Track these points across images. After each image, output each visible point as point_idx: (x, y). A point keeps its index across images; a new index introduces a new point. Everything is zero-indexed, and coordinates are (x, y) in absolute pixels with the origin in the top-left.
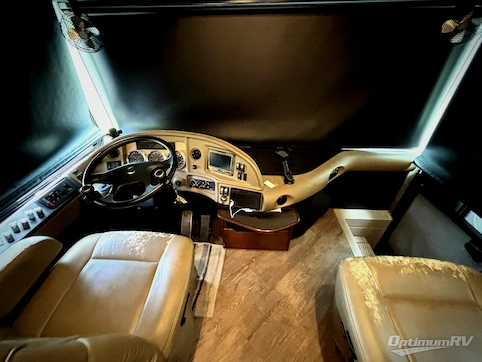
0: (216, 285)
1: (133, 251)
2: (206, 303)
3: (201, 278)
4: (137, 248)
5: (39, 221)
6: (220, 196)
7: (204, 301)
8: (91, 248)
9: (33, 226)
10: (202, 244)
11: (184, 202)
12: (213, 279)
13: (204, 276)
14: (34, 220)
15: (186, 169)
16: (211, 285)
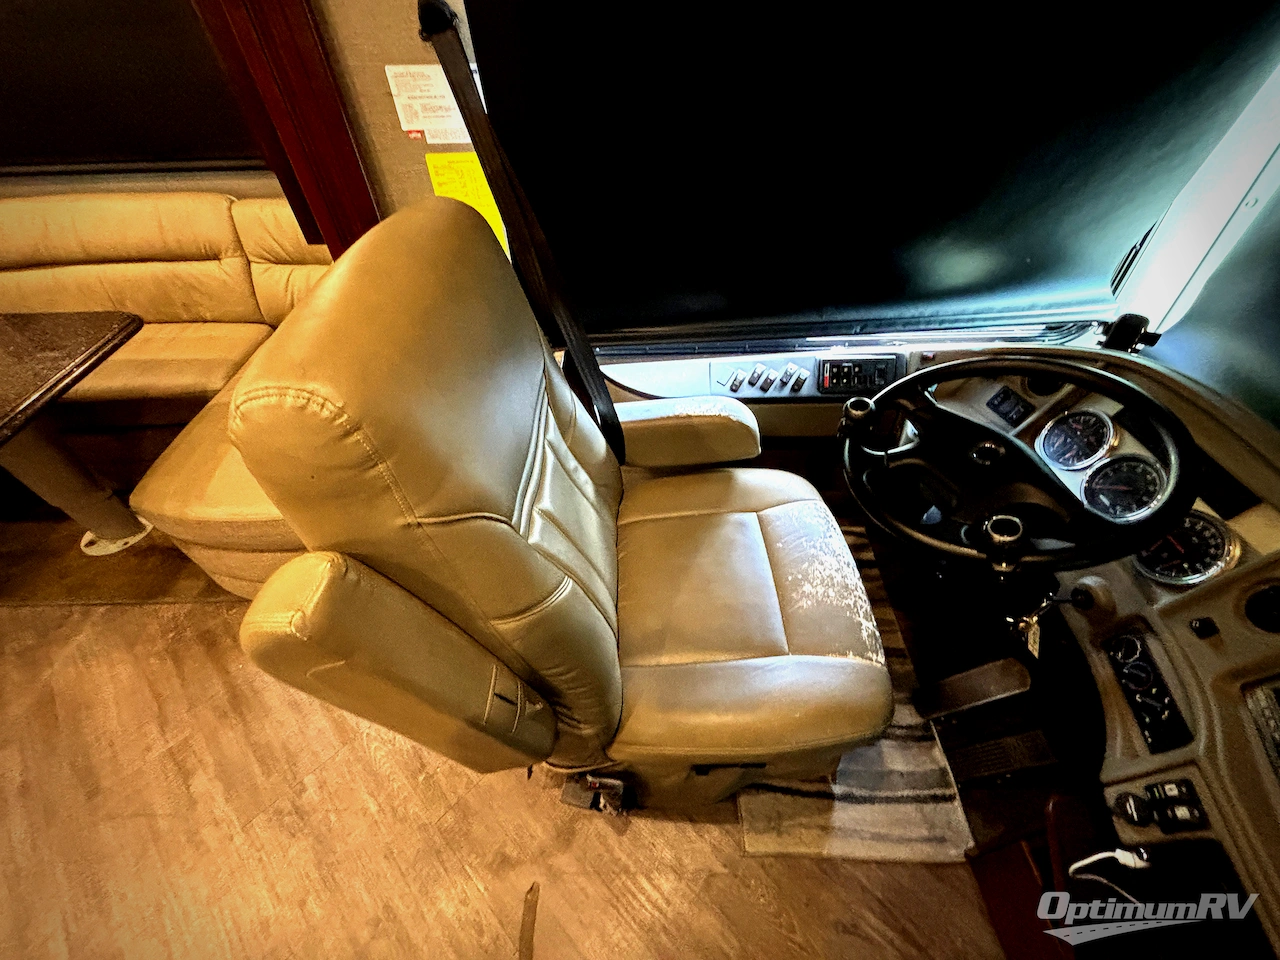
0: (835, 848)
1: (797, 584)
2: (774, 824)
3: (837, 789)
4: (807, 588)
5: (786, 392)
6: (1137, 788)
7: (780, 816)
8: (780, 497)
9: (772, 393)
10: (944, 762)
11: (1034, 648)
12: (848, 833)
13: (848, 798)
14: (784, 384)
15: (1165, 599)
16: (826, 829)
